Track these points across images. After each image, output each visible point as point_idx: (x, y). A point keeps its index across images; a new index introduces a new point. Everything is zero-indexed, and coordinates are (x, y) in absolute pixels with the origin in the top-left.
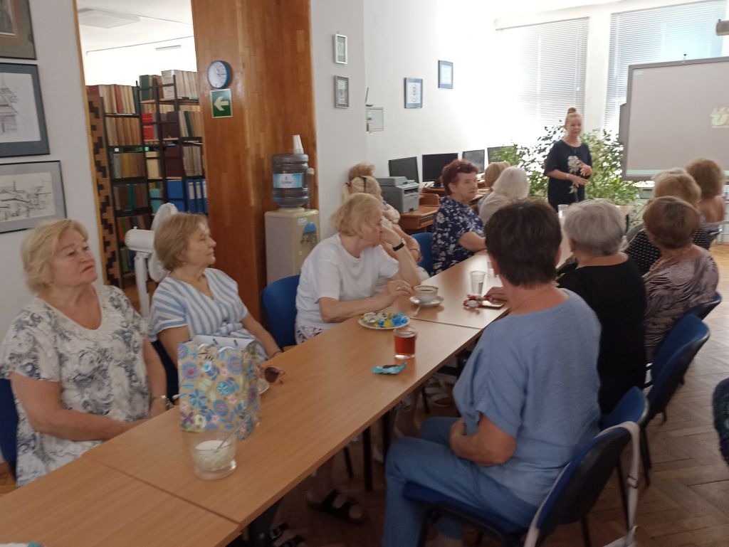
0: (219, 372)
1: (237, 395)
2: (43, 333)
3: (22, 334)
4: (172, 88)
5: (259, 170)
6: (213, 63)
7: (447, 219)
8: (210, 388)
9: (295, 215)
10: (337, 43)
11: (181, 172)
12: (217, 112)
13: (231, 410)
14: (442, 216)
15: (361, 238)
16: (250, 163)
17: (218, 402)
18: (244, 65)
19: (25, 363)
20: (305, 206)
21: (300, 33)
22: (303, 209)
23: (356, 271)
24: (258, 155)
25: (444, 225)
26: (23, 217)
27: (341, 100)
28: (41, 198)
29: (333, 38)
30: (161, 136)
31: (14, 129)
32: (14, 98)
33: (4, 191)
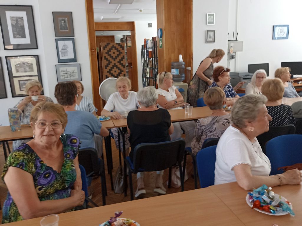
6: (159, 29)
10: (208, 17)
12: (160, 46)
16: (165, 65)
18: (165, 29)
26: (69, 78)
27: (210, 39)
28: (74, 73)
31: (67, 55)
32: (67, 47)
33: (64, 71)
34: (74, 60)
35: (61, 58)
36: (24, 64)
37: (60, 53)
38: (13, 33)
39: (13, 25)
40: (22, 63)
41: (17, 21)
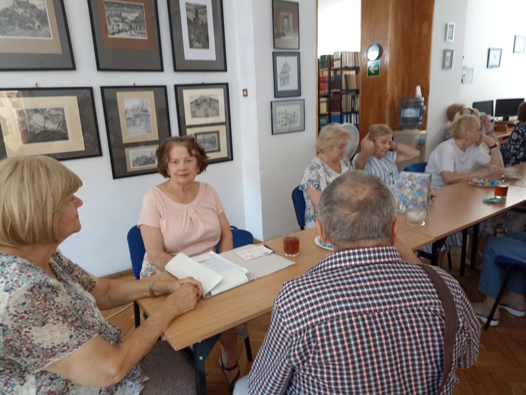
0: (415, 186)
1: (423, 197)
2: (321, 172)
3: (314, 172)
4: (339, 61)
5: (392, 108)
6: (370, 46)
7: (520, 136)
8: (409, 194)
9: (414, 133)
10: (448, 29)
11: (340, 109)
12: (370, 73)
13: (419, 203)
14: (516, 134)
15: (467, 139)
16: (388, 102)
17: (412, 200)
18: (390, 46)
19: (314, 184)
20: (419, 128)
21: (425, 25)
22: (418, 130)
23: (463, 159)
24: (393, 98)
25: (518, 140)
26: (288, 126)
27: (447, 64)
28: (296, 117)
29: (446, 26)
30: (330, 89)
31: (288, 84)
32: (289, 69)
33: (282, 114)
34: (298, 93)
35: (280, 88)
36: (205, 101)
37: (279, 79)
38: (190, 38)
39: (189, 21)
40: (202, 101)
41: (197, 14)
